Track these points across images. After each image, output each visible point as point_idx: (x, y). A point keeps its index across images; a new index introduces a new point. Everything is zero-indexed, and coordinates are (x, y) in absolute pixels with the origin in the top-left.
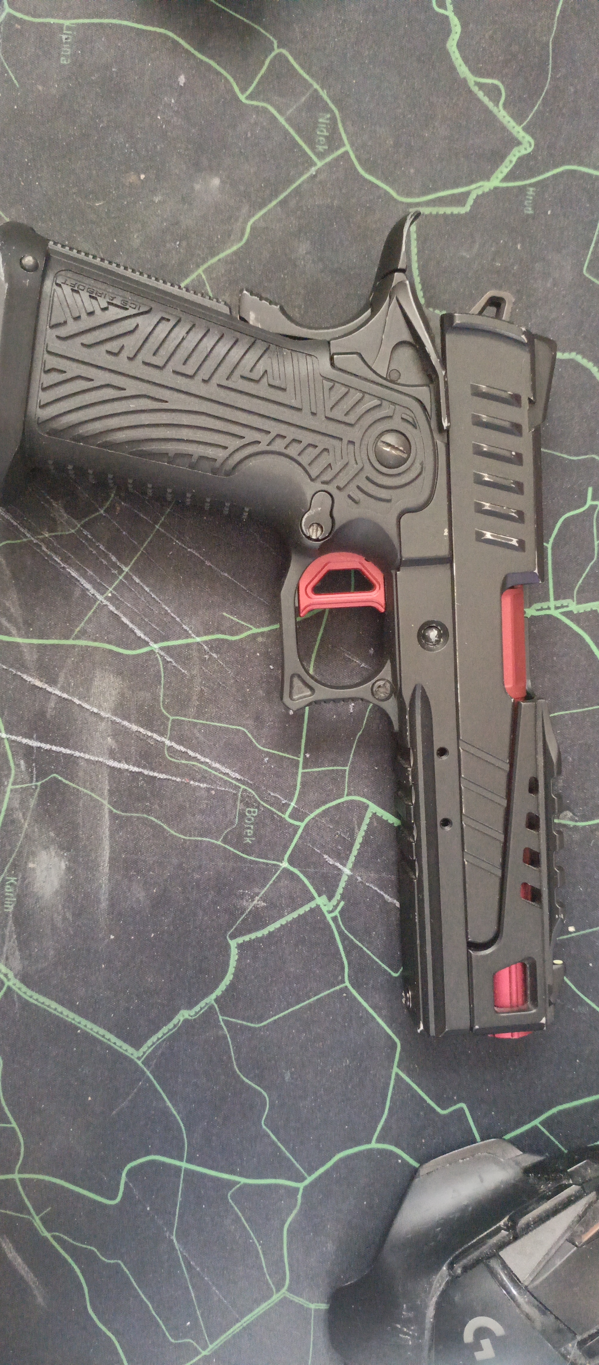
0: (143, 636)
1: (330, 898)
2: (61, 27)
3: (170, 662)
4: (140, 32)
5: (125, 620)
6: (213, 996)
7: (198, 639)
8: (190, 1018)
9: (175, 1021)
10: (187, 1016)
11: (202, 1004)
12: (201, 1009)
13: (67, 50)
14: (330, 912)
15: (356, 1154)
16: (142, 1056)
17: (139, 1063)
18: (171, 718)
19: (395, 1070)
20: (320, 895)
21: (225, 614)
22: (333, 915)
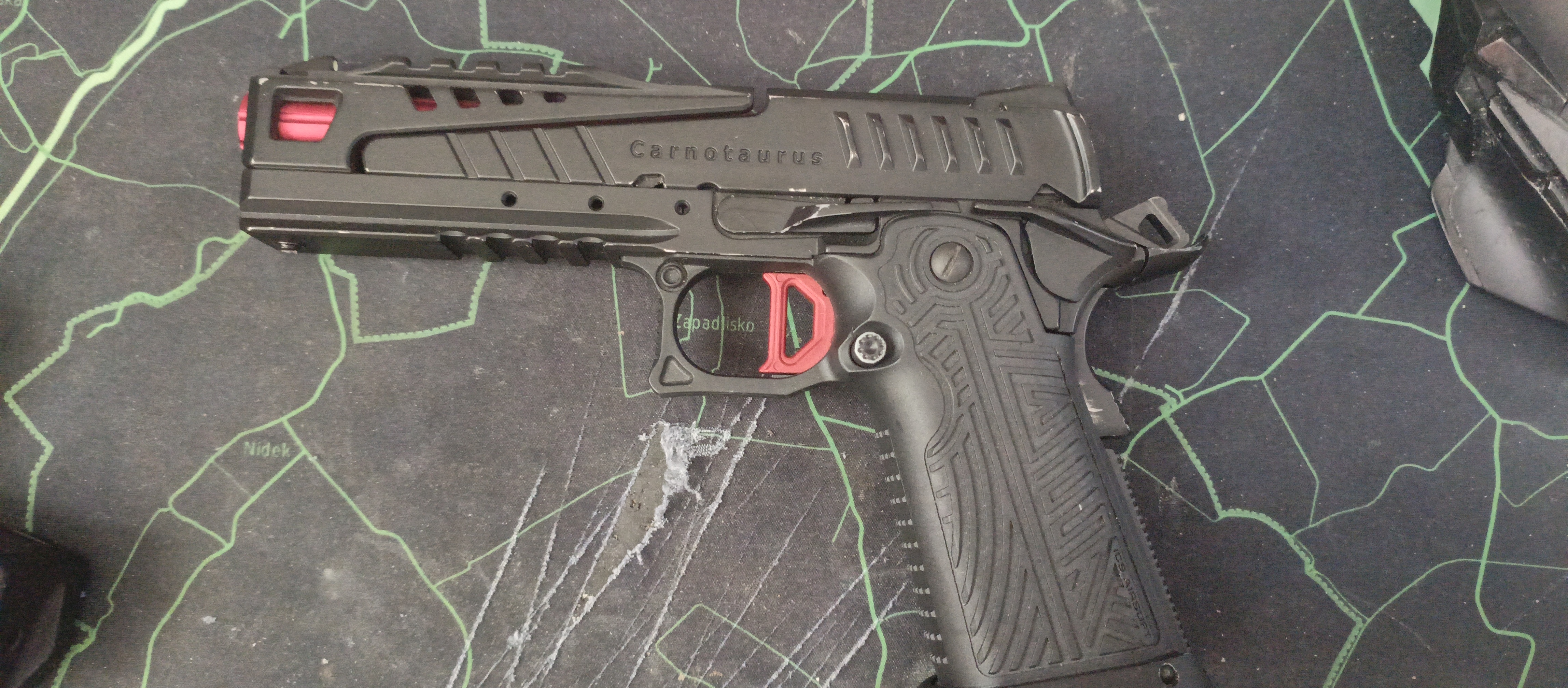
0: (864, 638)
1: (1162, 401)
3: (893, 603)
4: (153, 673)
5: (847, 659)
6: (1286, 535)
7: (865, 570)
8: (1313, 562)
9: (1318, 580)
10: (1312, 567)
11: (1296, 548)
12: (1302, 549)
14: (1178, 401)
15: (1460, 360)
16: (1361, 617)
17: (1369, 620)
19: (1359, 316)
20: (1160, 414)
21: (834, 540)
22: (1181, 397)
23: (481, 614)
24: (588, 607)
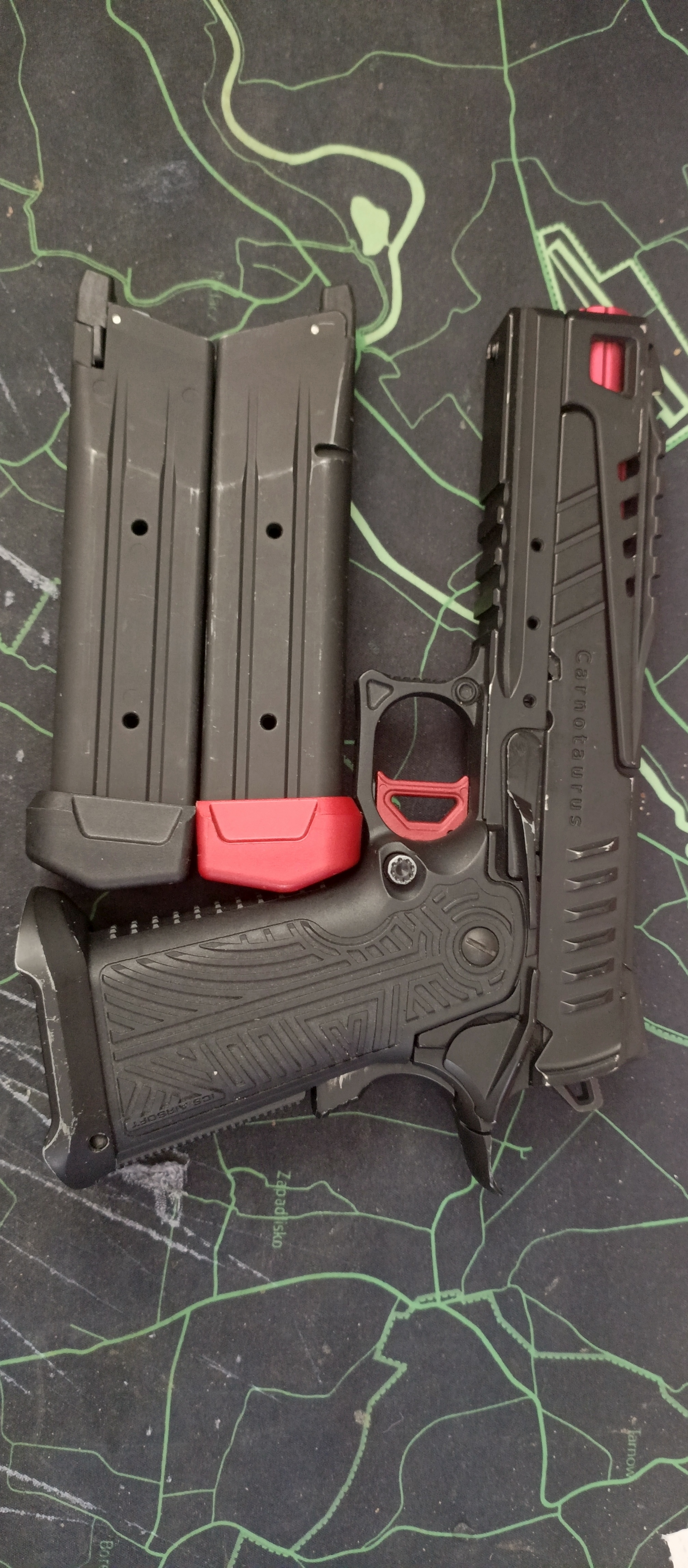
23: (15, 998)
24: (18, 1096)
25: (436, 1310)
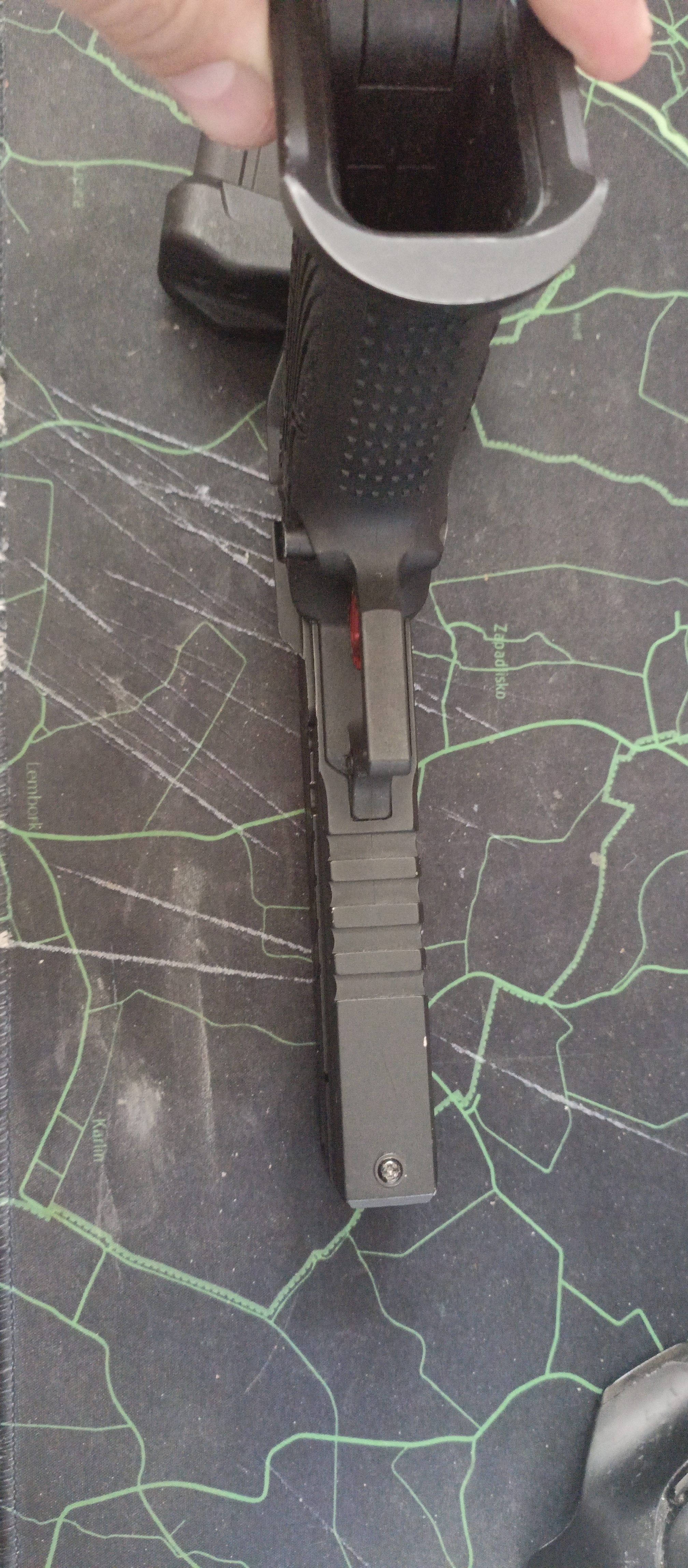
0: (224, 818)
1: (464, 1092)
2: (70, 170)
3: (258, 844)
5: (203, 802)
6: (348, 1228)
7: (286, 815)
8: (324, 1258)
9: (307, 1265)
10: (320, 1257)
11: (336, 1239)
12: (336, 1245)
13: (79, 193)
14: (466, 1109)
15: (530, 1391)
16: (274, 1313)
17: (271, 1323)
18: (265, 908)
19: (561, 1282)
20: (453, 1091)
22: (470, 1111)
23: (225, 461)
24: (237, 557)
25: (655, 751)
